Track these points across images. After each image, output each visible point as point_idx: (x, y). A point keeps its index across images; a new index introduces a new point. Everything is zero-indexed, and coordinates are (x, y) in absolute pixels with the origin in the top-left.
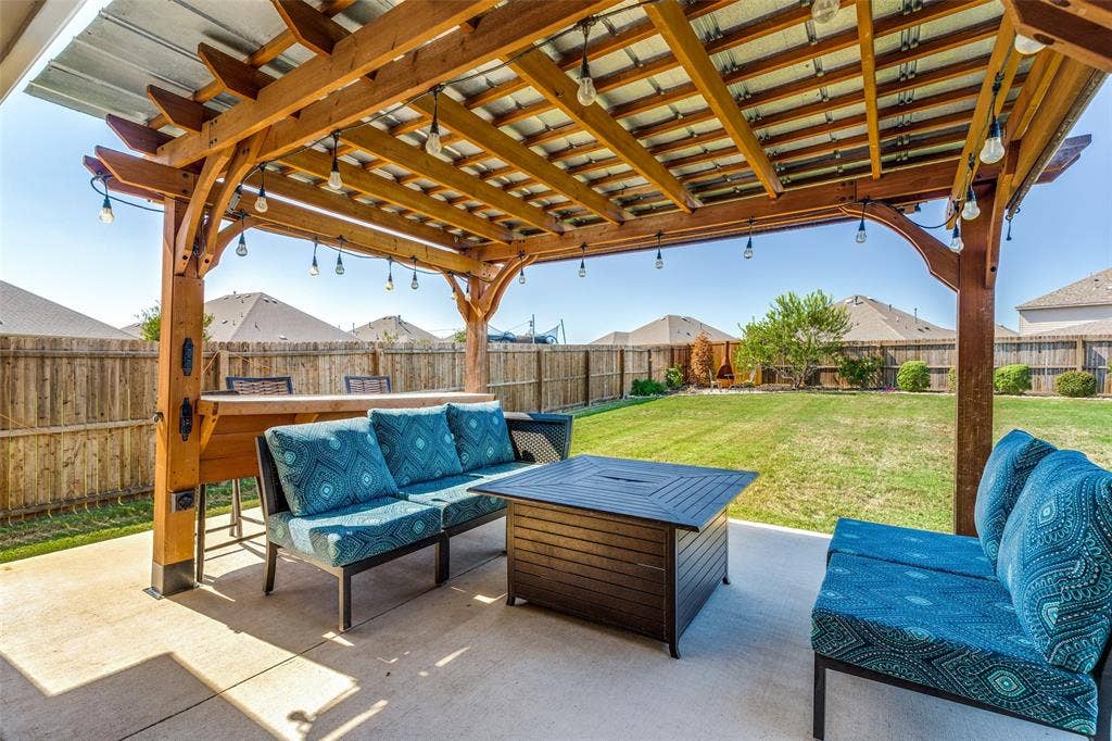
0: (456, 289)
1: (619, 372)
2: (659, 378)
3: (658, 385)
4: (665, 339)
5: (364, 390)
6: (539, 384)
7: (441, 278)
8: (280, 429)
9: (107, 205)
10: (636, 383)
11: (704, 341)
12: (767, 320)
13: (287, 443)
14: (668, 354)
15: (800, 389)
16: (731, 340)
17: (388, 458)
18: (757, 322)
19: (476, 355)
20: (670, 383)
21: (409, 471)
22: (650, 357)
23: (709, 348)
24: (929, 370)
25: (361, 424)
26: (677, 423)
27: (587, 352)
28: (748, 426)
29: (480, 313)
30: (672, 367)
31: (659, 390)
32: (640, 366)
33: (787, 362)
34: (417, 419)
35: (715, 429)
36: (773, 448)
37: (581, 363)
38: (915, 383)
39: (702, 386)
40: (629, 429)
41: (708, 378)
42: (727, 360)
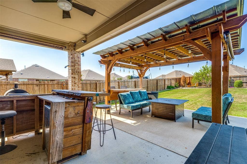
0: (138, 72)
1: (164, 84)
2: (173, 85)
3: (173, 87)
4: (174, 76)
5: (123, 88)
6: (147, 87)
7: (136, 70)
8: (121, 93)
9: (101, 66)
10: (168, 86)
11: (184, 77)
12: (200, 72)
13: (122, 95)
14: (175, 80)
15: (208, 87)
16: (191, 76)
17: (132, 98)
18: (197, 72)
19: (141, 82)
20: (176, 86)
21: (135, 100)
22: (171, 81)
23: (185, 78)
24: (243, 82)
25: (129, 93)
26: (177, 94)
27: (157, 80)
28: (193, 95)
29: (142, 76)
30: (176, 83)
31: (173, 88)
32: (169, 83)
33: (205, 81)
34: (135, 92)
35: (185, 96)
36: (198, 99)
37: (156, 83)
38: (239, 86)
39: (183, 87)
40: (167, 96)
41: (185, 85)
42: (190, 81)
